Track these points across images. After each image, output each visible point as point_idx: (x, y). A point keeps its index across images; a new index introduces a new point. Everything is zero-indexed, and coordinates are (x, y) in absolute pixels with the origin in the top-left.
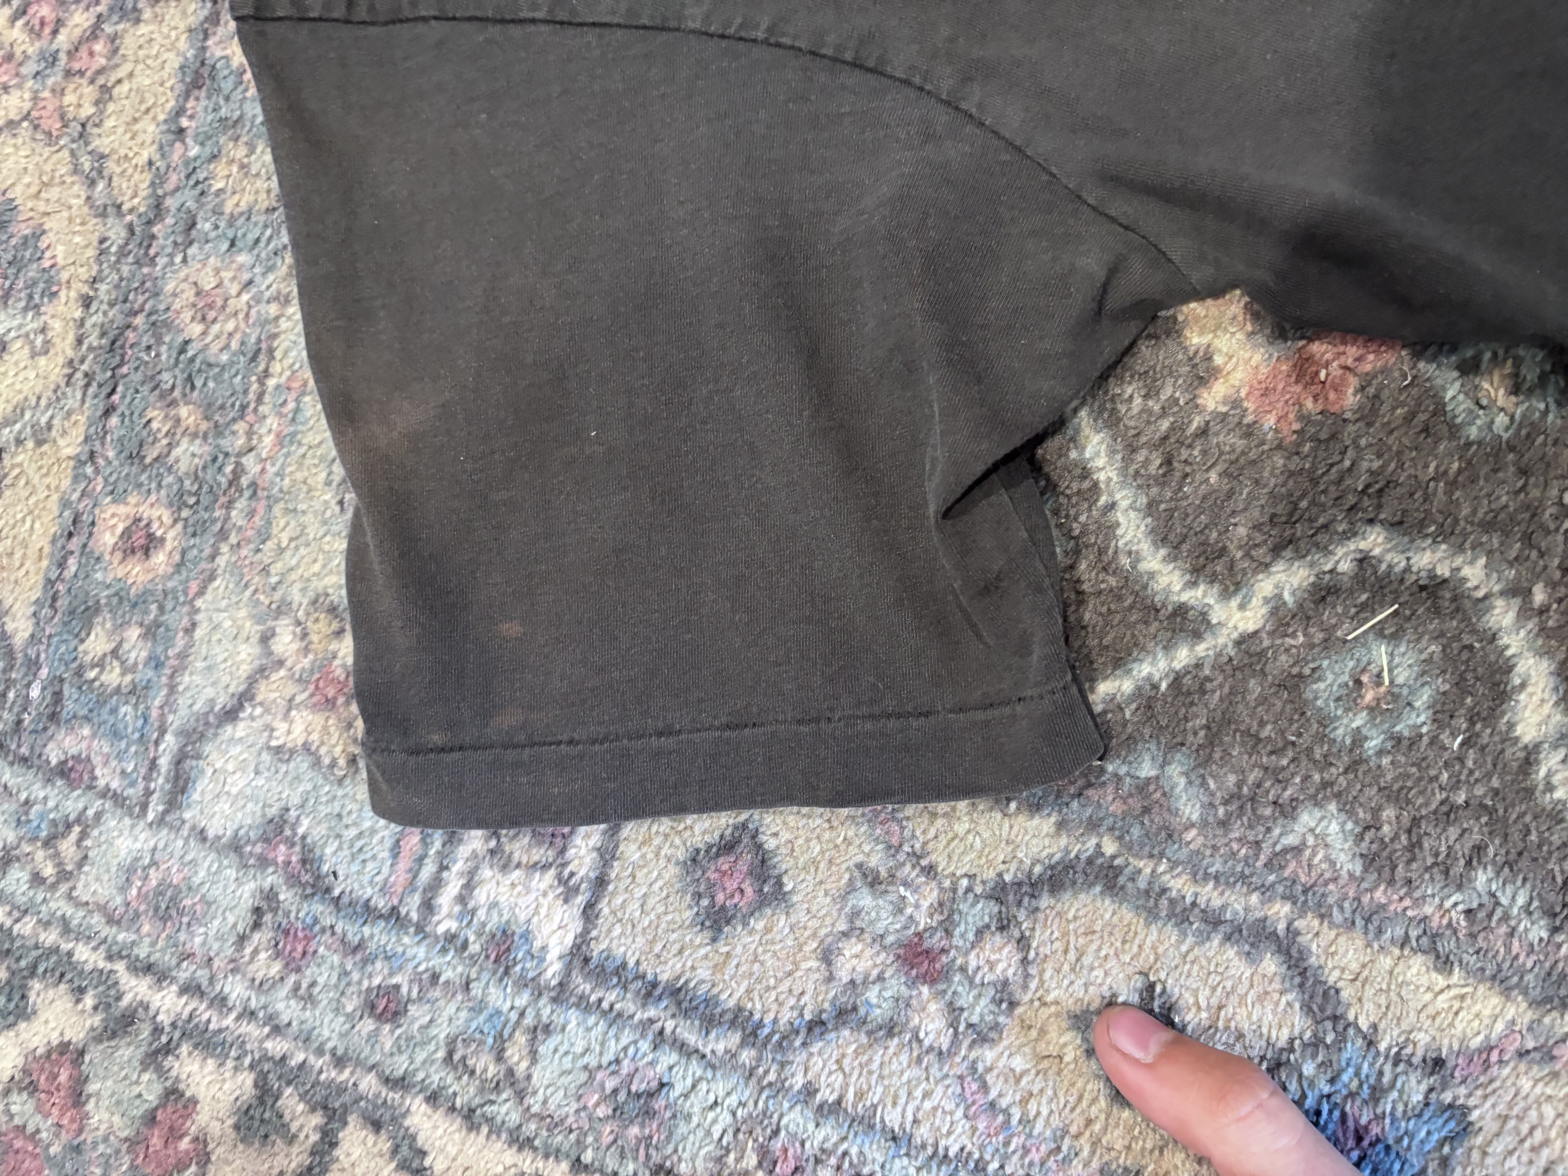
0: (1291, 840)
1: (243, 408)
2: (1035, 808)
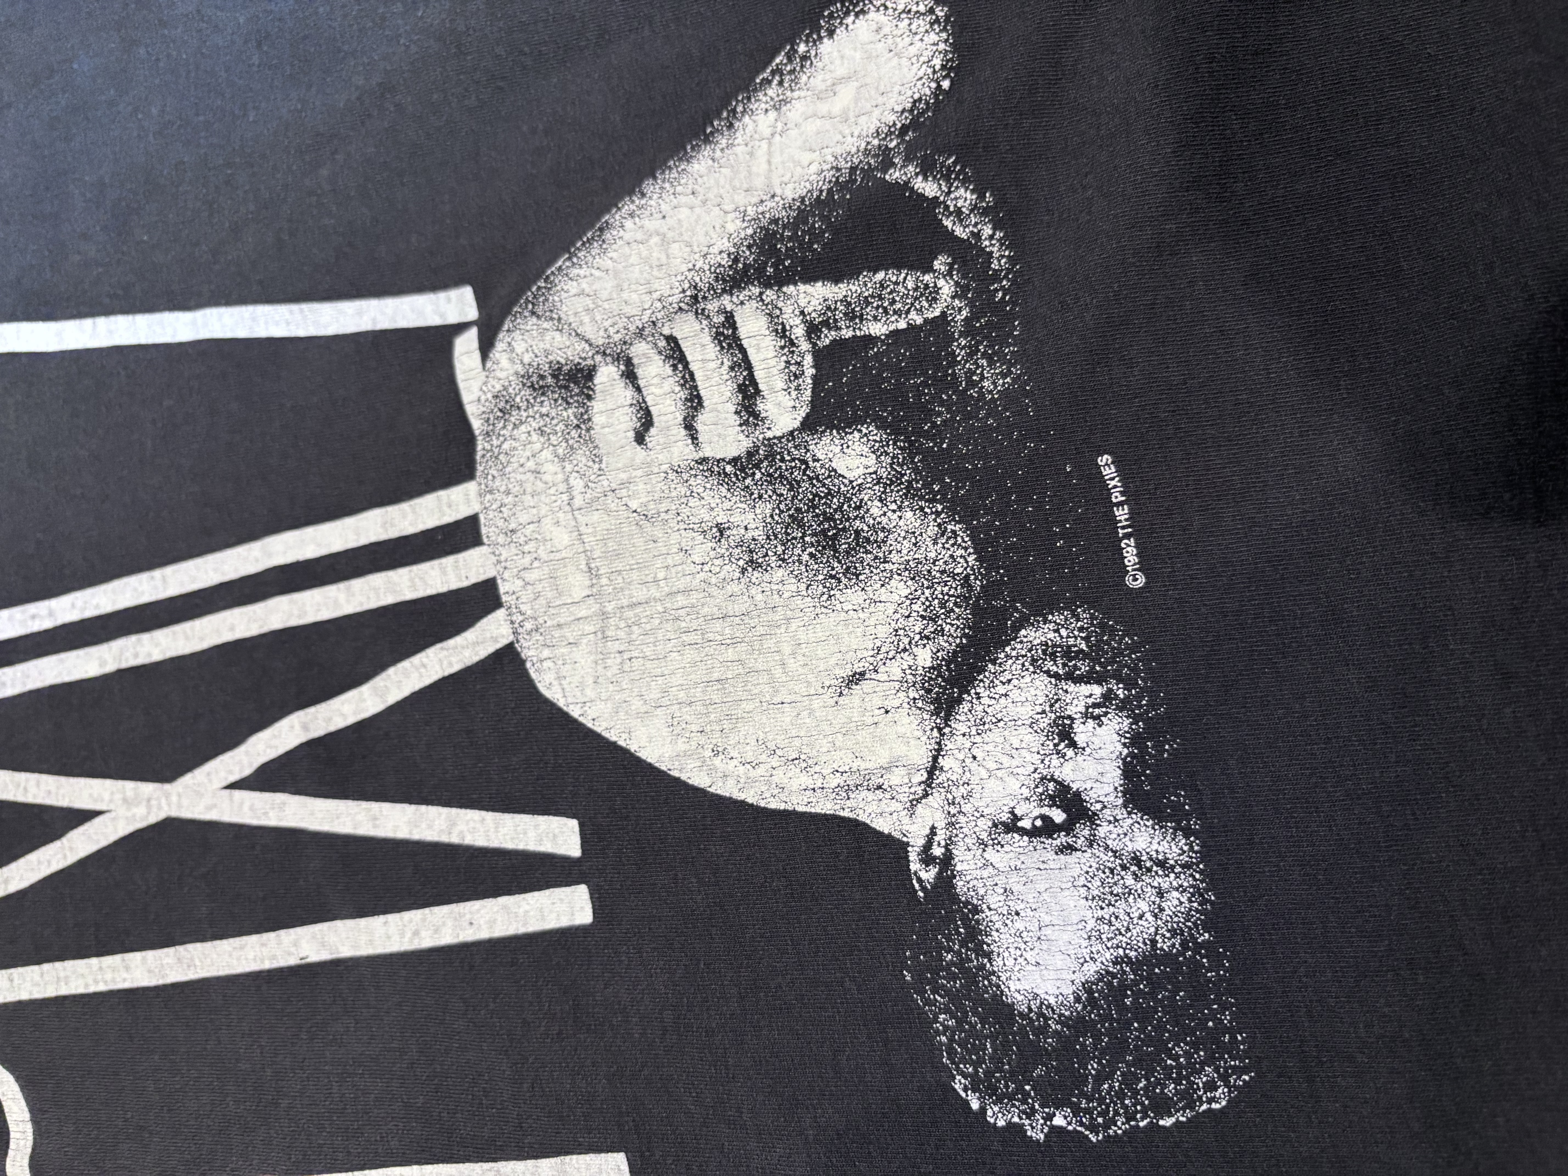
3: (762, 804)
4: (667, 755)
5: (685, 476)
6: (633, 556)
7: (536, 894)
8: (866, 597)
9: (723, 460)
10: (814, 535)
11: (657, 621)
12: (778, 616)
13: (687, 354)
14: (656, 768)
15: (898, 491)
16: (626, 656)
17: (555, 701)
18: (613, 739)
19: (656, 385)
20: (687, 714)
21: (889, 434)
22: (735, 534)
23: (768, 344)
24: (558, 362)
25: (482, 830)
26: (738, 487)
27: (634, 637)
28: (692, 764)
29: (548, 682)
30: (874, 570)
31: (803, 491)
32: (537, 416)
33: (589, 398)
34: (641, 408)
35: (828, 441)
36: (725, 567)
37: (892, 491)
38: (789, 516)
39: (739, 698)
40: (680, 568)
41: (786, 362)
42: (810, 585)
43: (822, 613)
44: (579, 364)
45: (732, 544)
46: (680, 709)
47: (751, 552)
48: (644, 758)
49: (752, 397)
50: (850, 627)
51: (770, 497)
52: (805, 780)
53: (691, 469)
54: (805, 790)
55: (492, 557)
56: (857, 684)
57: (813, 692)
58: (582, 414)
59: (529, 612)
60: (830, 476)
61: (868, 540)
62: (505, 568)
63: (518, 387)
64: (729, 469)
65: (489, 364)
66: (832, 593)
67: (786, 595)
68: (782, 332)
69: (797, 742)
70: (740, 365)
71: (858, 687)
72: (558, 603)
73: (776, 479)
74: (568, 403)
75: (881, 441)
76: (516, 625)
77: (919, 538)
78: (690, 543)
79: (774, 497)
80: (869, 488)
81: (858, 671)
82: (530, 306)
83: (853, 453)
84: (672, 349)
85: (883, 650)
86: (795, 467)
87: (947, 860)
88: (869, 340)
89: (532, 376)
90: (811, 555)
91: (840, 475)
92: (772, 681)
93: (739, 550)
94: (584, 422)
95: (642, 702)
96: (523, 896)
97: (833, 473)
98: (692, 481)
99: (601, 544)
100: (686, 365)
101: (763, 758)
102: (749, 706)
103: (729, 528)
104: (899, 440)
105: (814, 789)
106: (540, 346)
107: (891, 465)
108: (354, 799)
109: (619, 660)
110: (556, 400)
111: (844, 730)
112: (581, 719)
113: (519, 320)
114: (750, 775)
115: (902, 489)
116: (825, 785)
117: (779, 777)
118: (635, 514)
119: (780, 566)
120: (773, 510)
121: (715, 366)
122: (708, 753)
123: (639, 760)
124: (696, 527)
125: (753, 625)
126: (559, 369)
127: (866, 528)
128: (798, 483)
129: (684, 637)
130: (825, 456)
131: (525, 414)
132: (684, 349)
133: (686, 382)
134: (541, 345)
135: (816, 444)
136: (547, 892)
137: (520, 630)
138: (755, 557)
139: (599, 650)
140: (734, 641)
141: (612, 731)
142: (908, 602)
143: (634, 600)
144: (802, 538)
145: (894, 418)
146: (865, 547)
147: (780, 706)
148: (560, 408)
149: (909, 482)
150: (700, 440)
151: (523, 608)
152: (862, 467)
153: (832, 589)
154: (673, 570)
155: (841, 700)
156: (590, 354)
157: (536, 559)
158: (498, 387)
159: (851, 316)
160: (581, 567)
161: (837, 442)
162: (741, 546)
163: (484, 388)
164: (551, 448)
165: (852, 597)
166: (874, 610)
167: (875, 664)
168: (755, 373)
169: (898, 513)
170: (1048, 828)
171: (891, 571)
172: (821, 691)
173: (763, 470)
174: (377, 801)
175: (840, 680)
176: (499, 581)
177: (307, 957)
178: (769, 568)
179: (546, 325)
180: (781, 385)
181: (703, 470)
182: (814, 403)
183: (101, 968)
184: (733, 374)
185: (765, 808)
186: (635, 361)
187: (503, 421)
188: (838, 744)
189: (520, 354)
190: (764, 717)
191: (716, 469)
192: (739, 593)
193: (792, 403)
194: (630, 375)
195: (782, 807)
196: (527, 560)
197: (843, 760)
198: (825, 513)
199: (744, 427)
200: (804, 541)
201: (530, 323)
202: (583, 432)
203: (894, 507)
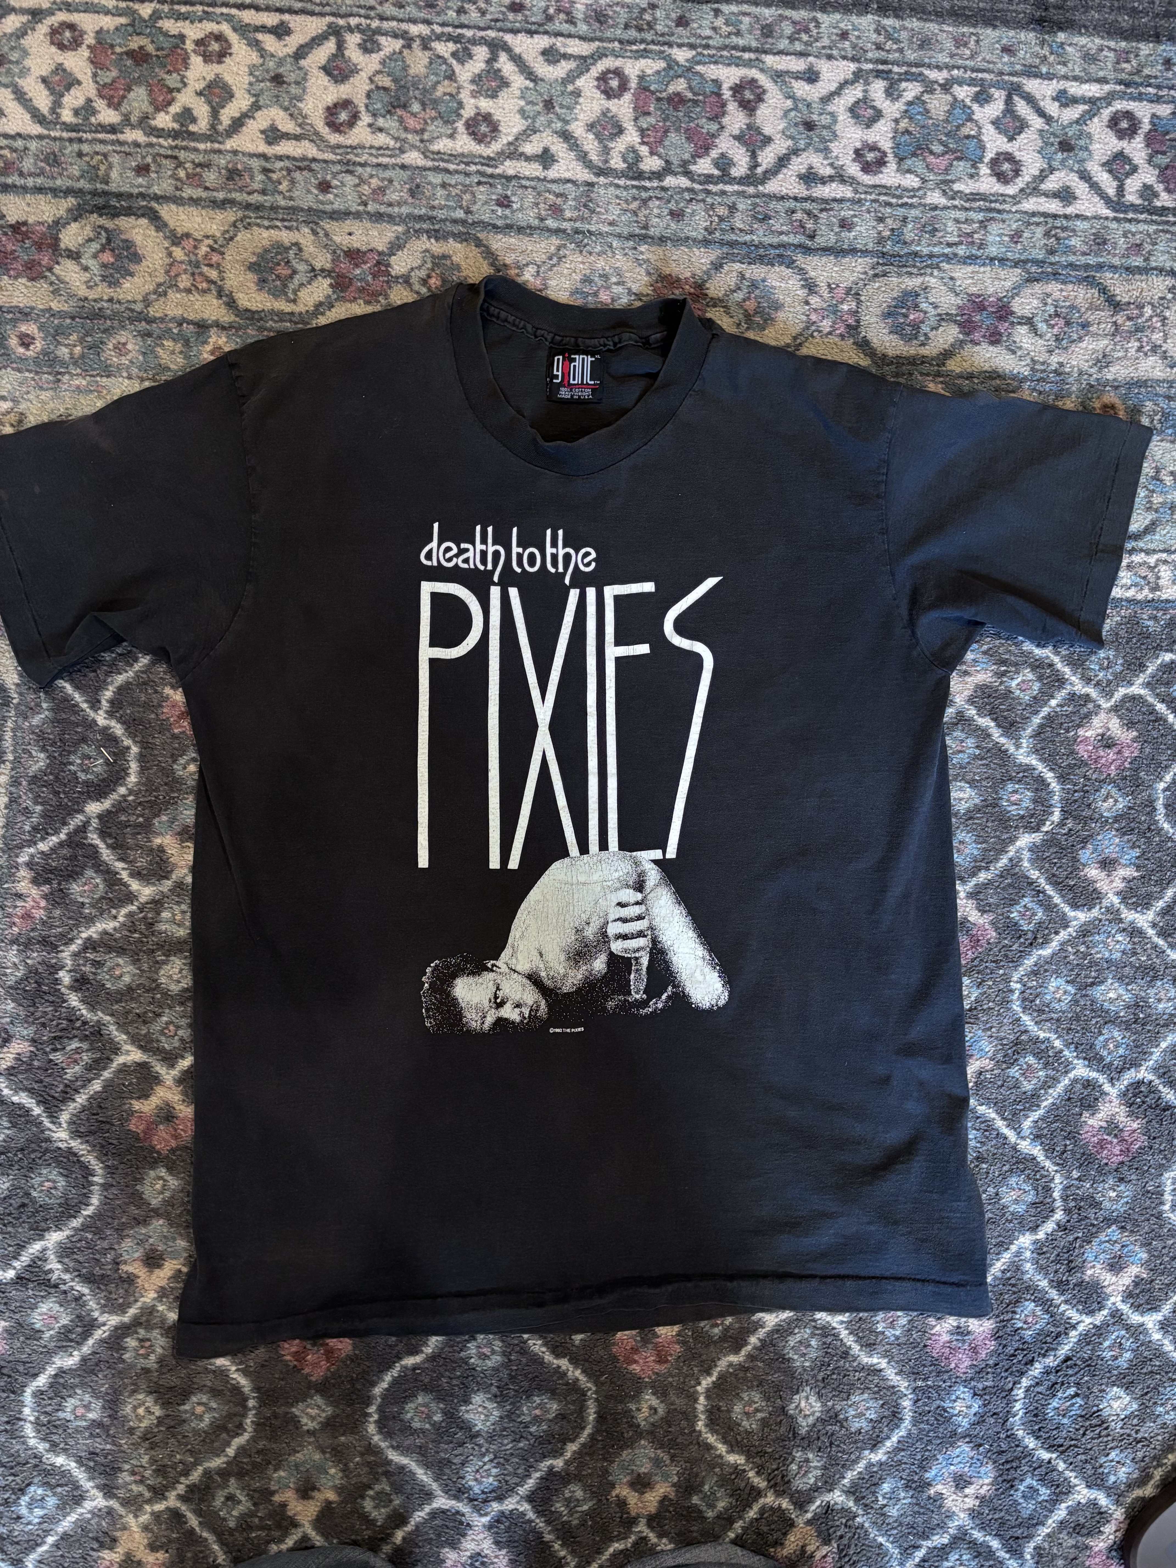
0: (34, 753)
1: (87, 371)
2: (21, 675)
7: (499, 853)
20: (540, 906)
22: (586, 927)
68: (638, 950)
87: (493, 971)
88: (630, 974)
96: (499, 847)
108: (534, 796)
136: (499, 856)
159: (637, 970)
165: (563, 958)
170: (496, 997)
177: (490, 772)
183: (496, 694)
194: (637, 903)
197: (521, 948)
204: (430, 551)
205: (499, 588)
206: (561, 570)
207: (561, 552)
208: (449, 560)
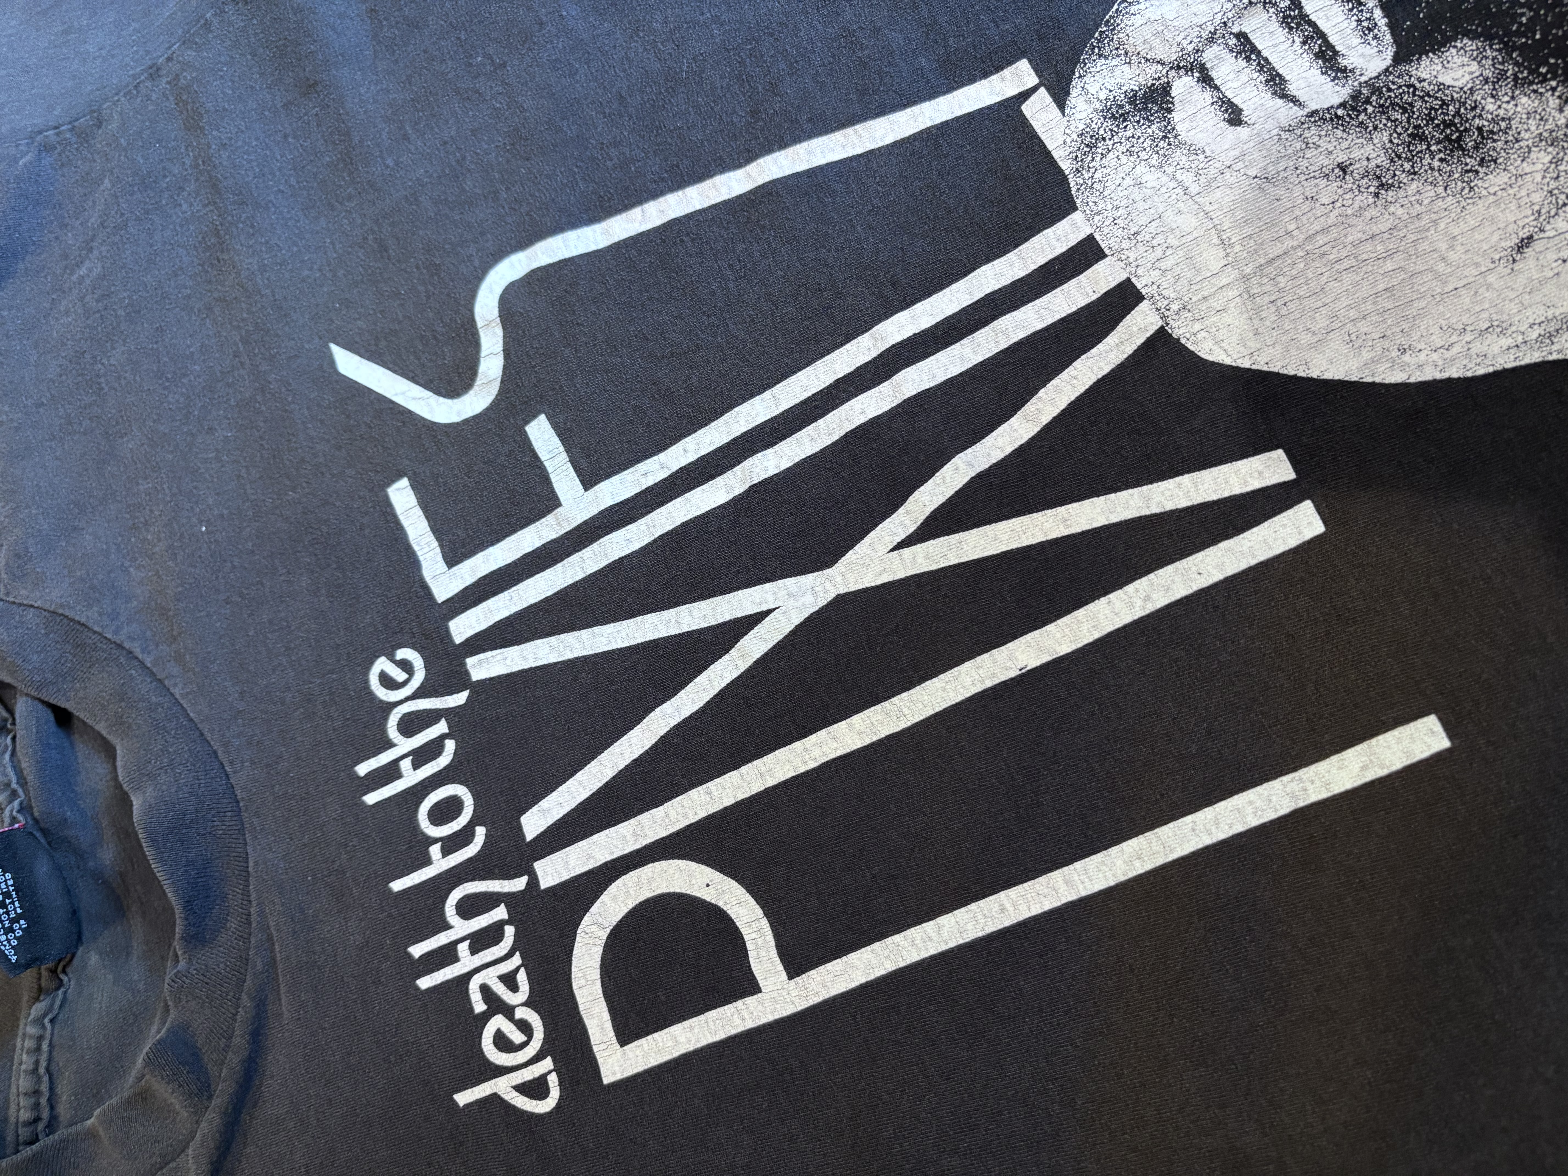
3: (1469, 374)
4: (1354, 368)
5: (1298, 132)
6: (1260, 219)
7: (1255, 530)
8: (1509, 175)
9: (1332, 107)
10: (1439, 142)
11: (1302, 265)
12: (1425, 221)
13: (1257, 44)
14: (1347, 381)
15: (1506, 85)
16: (1279, 303)
17: (1221, 362)
18: (1292, 373)
19: (1232, 81)
20: (1363, 326)
21: (1483, 42)
22: (1358, 168)
23: (1336, 10)
24: (1132, 90)
25: (1181, 494)
26: (1353, 125)
27: (1282, 285)
28: (1381, 368)
29: (1208, 350)
30: (1511, 151)
31: (1418, 109)
32: (1123, 140)
33: (1170, 111)
34: (1223, 102)
35: (1428, 63)
36: (1357, 198)
37: (1501, 86)
38: (1409, 135)
39: (1410, 299)
40: (1310, 214)
41: (1357, 21)
42: (1447, 186)
43: (1468, 204)
44: (1153, 85)
45: (1358, 177)
46: (1355, 324)
47: (1378, 177)
48: (1331, 378)
49: (1332, 59)
50: (1502, 205)
51: (1385, 125)
52: (1506, 342)
53: (1303, 123)
54: (1508, 349)
55: (1119, 263)
56: (1527, 247)
57: (1483, 269)
58: (1166, 127)
59: (1172, 296)
60: (1439, 90)
61: (1492, 132)
62: (1137, 266)
63: (1100, 121)
64: (1340, 112)
65: (1067, 111)
66: (1472, 184)
67: (1426, 202)
69: (1485, 315)
70: (1312, 37)
71: (1530, 249)
72: (1198, 279)
73: (1388, 108)
74: (1150, 121)
75: (1478, 49)
76: (1163, 310)
77: (1543, 113)
78: (1315, 190)
79: (1389, 124)
80: (1480, 89)
81: (1525, 236)
82: (1096, 50)
83: (1454, 65)
84: (1242, 44)
85: (1543, 211)
86: (1404, 92)
89: (1111, 108)
90: (1441, 160)
91: (1449, 87)
92: (1437, 276)
93: (1366, 180)
94: (1169, 132)
95: (1310, 335)
96: (1242, 536)
97: (1442, 87)
98: (1307, 134)
99: (1229, 215)
100: (1259, 53)
101: (1454, 338)
102: (1423, 304)
103: (1351, 164)
104: (1494, 44)
105: (1517, 346)
106: (1111, 83)
107: (1493, 65)
108: (1037, 511)
109: (1273, 309)
110: (1138, 122)
111: (1528, 290)
112: (1254, 367)
113: (1088, 65)
114: (1445, 357)
115: (1509, 83)
116: (1526, 339)
117: (1477, 348)
118: (1256, 180)
119: (1413, 179)
120: (1391, 135)
121: (1287, 46)
122: (1395, 353)
123: (1326, 382)
124: (1316, 174)
125: (1403, 235)
126: (1135, 95)
127: (1486, 123)
128: (1411, 104)
129: (1337, 266)
130: (1429, 76)
131: (1111, 143)
132: (1253, 41)
133: (1263, 66)
134: (1112, 81)
135: (1417, 69)
136: (1266, 524)
137: (1167, 313)
138: (1384, 180)
139: (1249, 308)
140: (1390, 253)
141: (1288, 367)
142: (1553, 166)
143: (1271, 256)
144: (1428, 148)
145: (1483, 28)
146: (1492, 138)
147: (1454, 292)
148: (1143, 127)
149: (1515, 75)
150: (1301, 100)
151: (1165, 293)
152: (1467, 75)
153: (1471, 181)
154: (1304, 219)
155: (1516, 267)
156: (1164, 72)
157: (1167, 248)
158: (1081, 126)
160: (1213, 241)
161: (1436, 61)
162: (1367, 176)
163: (1067, 131)
164: (1143, 163)
165: (1496, 180)
166: (1522, 183)
167: (1539, 225)
168: (1330, 39)
169: (1513, 103)
171: (1528, 146)
172: (1493, 266)
173: (1374, 103)
174: (1061, 505)
175: (1509, 250)
176: (1134, 280)
177: (1026, 666)
178: (1402, 185)
179: (1114, 63)
180: (1356, 41)
181: (1316, 121)
182: (1397, 40)
183: (805, 750)
184: (1307, 47)
185: (1473, 377)
186: (1208, 65)
187: (1090, 155)
188: (1526, 303)
189: (1095, 93)
190: (1441, 307)
191: (1328, 116)
192: (1378, 215)
193: (1376, 49)
194: (1206, 80)
195: (1491, 370)
196: (1159, 252)
198: (1444, 121)
199: (1336, 81)
200: (1430, 151)
201: (1099, 64)
202: (1171, 140)
203: (1506, 98)
204: (523, 1089)
205: (539, 866)
206: (441, 727)
207: (405, 745)
208: (524, 1027)
